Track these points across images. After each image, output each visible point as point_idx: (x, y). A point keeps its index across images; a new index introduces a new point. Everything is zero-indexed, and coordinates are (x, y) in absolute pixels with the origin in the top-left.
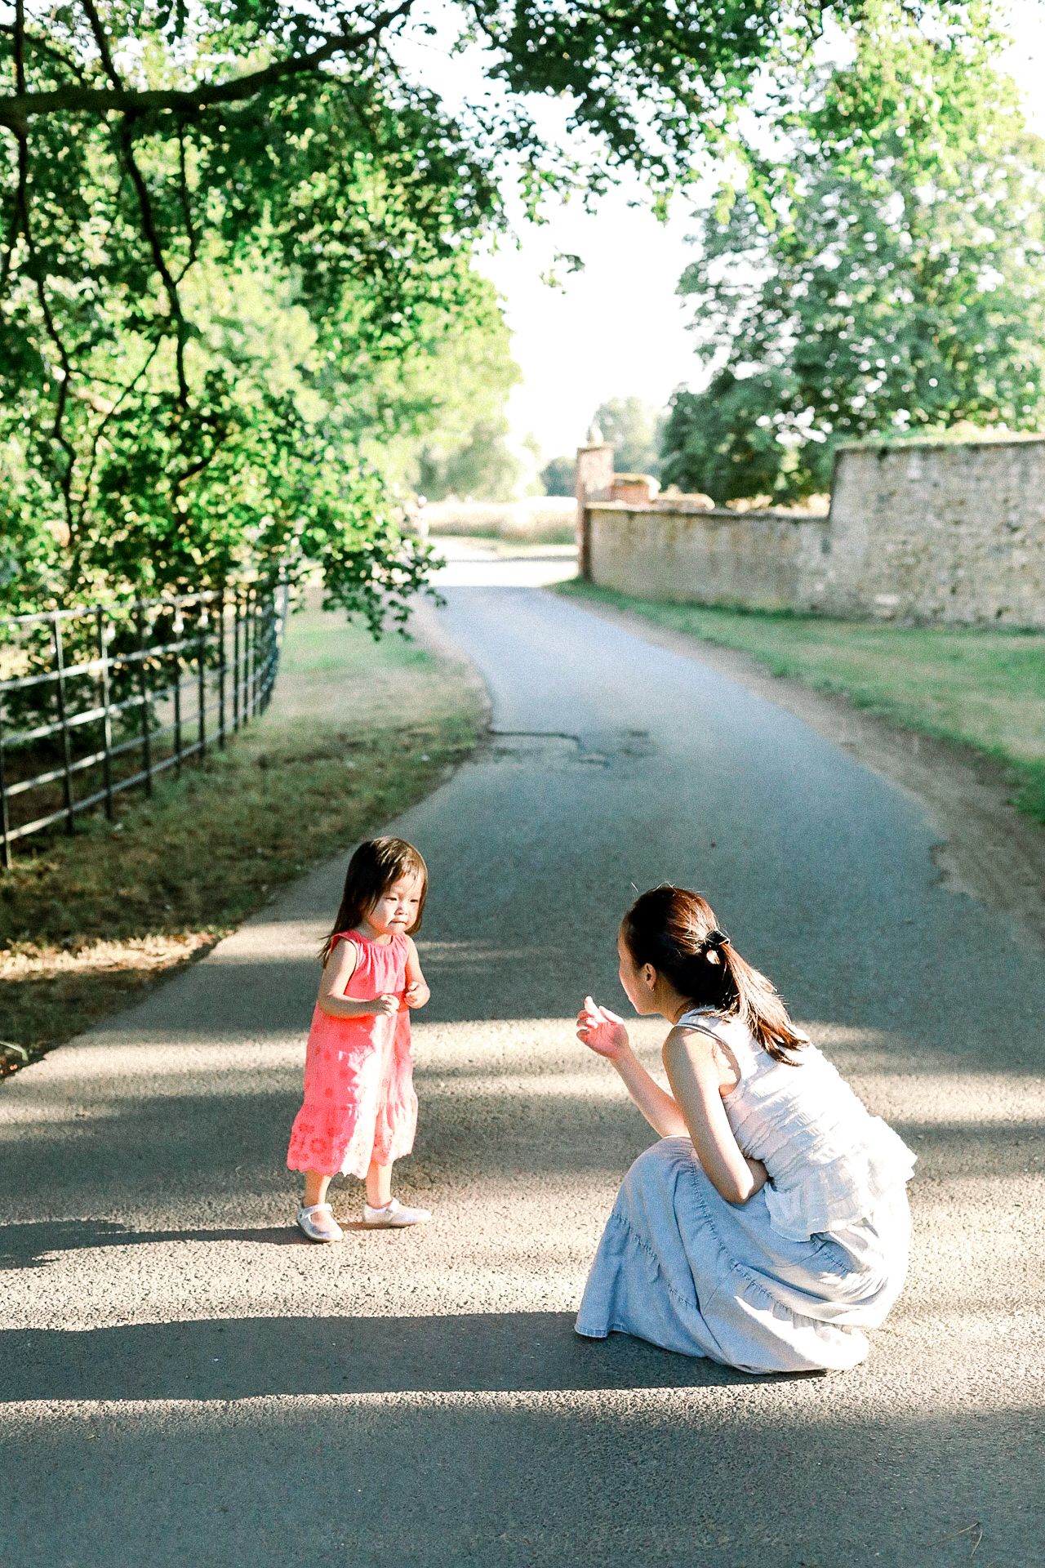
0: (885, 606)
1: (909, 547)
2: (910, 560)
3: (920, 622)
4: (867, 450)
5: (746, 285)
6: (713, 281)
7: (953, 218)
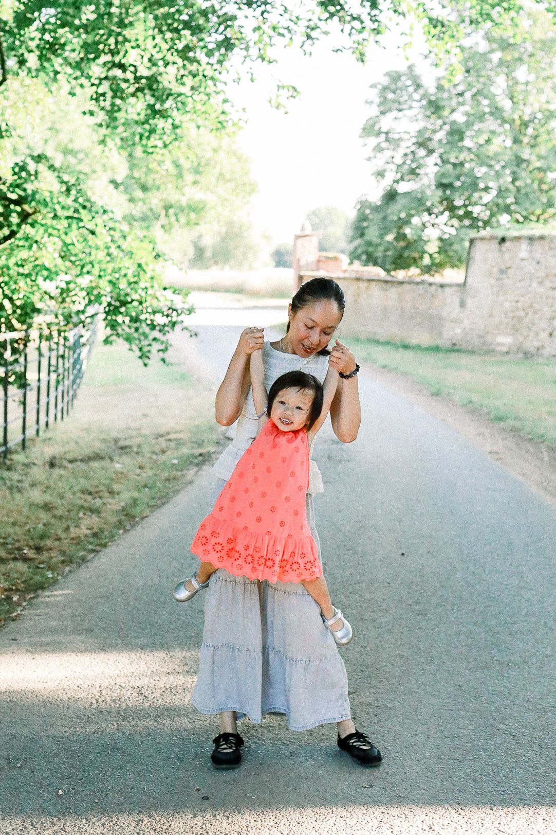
0: (503, 344)
1: (520, 304)
2: (522, 314)
3: (528, 355)
4: (492, 238)
5: (405, 132)
6: (384, 129)
7: (540, 91)
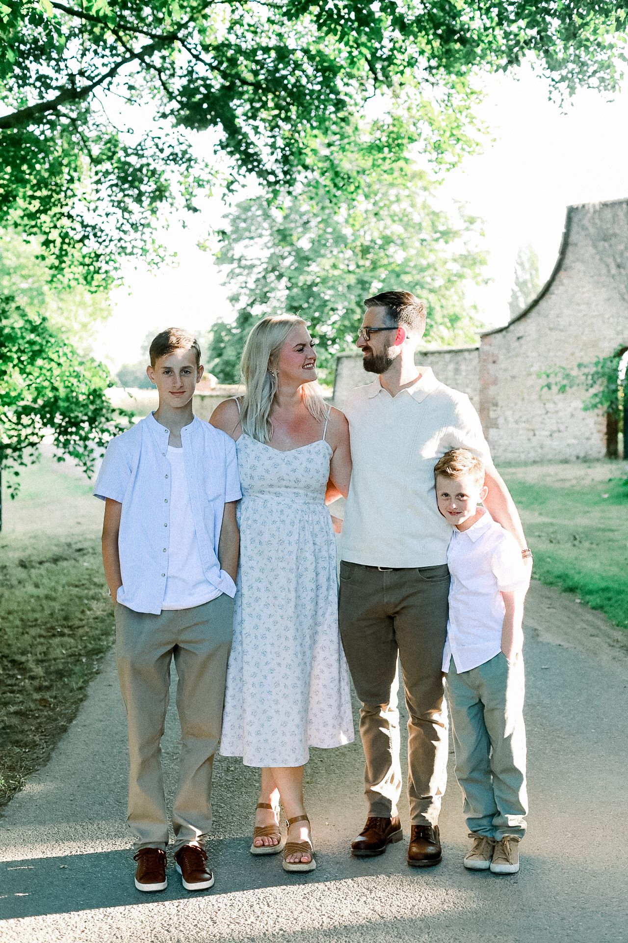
5: (257, 259)
6: (236, 257)
